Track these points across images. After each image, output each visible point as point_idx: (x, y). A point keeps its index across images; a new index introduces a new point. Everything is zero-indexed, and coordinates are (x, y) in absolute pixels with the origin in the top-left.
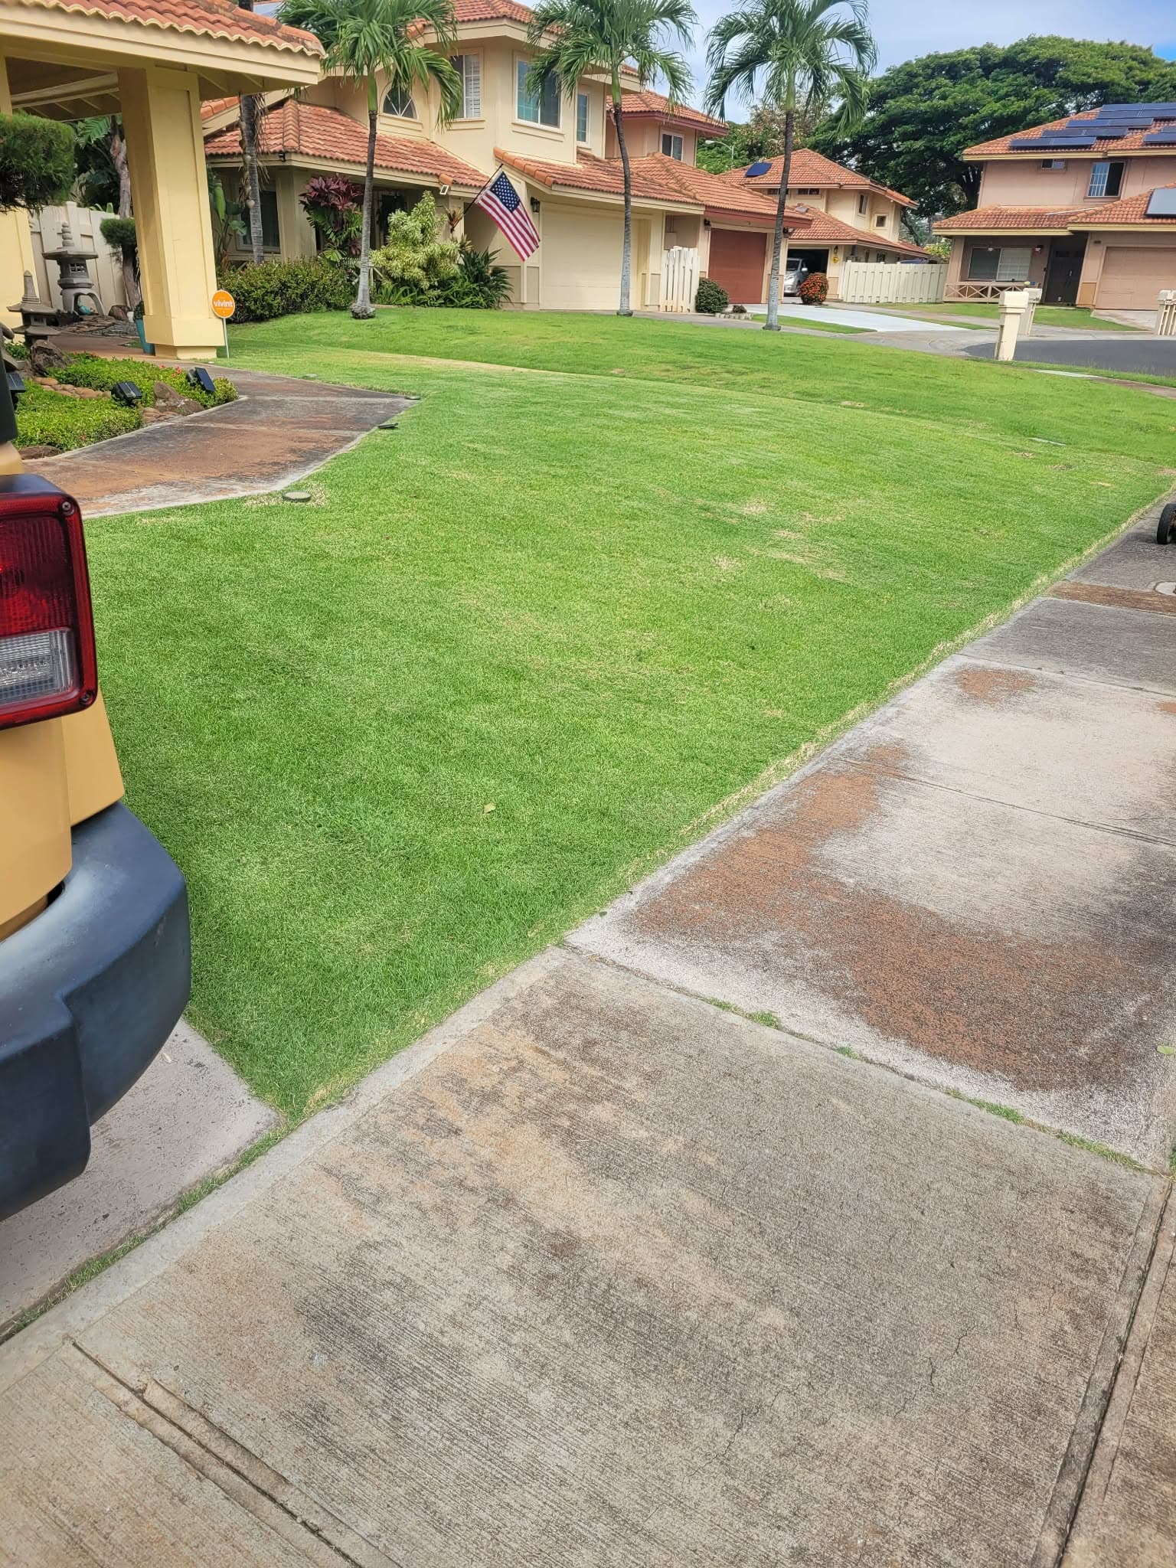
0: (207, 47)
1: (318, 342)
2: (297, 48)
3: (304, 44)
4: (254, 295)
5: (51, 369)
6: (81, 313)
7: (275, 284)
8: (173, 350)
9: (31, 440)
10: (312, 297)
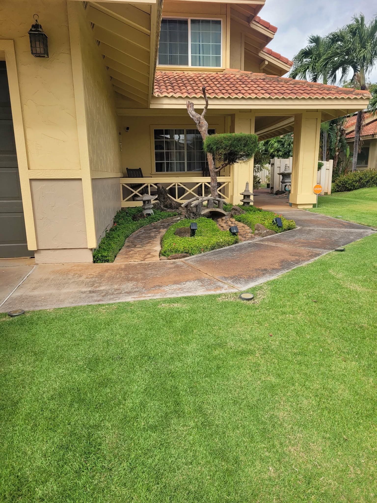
0: (323, 102)
1: (367, 199)
2: (358, 97)
3: (363, 95)
4: (349, 182)
5: (235, 216)
6: (286, 191)
7: (357, 178)
8: (297, 205)
9: (179, 251)
10: (371, 182)
